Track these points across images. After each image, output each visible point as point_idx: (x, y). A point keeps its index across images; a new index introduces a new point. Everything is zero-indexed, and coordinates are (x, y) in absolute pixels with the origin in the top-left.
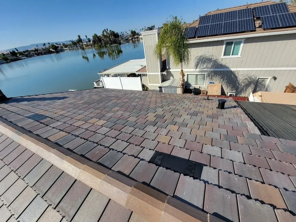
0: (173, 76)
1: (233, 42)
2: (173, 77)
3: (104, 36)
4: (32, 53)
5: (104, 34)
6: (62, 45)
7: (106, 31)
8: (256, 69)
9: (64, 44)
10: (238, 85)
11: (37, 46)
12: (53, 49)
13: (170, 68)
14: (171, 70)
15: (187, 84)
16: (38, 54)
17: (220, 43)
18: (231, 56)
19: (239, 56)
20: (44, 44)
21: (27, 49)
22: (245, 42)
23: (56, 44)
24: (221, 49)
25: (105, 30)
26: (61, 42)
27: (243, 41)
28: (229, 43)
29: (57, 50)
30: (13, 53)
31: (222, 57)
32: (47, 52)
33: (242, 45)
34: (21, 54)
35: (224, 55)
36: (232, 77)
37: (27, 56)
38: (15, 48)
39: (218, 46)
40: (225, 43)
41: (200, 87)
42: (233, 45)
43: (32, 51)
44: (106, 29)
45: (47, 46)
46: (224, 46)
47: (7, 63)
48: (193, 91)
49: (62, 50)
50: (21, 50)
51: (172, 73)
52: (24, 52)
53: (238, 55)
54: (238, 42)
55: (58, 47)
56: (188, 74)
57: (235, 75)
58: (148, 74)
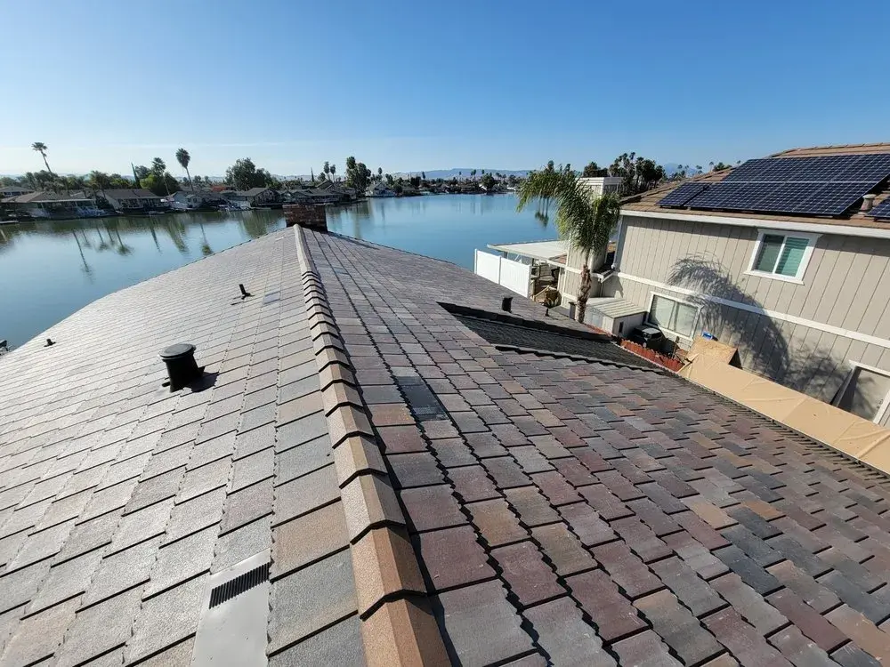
0: (621, 290)
1: (782, 238)
2: (622, 294)
3: (616, 170)
4: (444, 185)
5: (617, 165)
6: (507, 178)
7: (628, 157)
8: (851, 334)
9: (512, 178)
10: (785, 367)
11: (460, 173)
12: (485, 185)
13: (621, 268)
14: (620, 275)
15: (649, 321)
16: (452, 191)
17: (748, 233)
18: (774, 275)
19: (798, 279)
20: (475, 172)
21: (441, 177)
22: (819, 245)
23: (498, 174)
24: (748, 251)
25: (626, 155)
26: (509, 172)
27: (814, 239)
28: (772, 239)
29: (491, 187)
30: (415, 182)
31: (749, 271)
32: (472, 188)
33: (809, 250)
34: (426, 184)
35: (757, 267)
36: (770, 336)
37: (432, 191)
38: (423, 173)
39: (741, 240)
40: (761, 236)
41: (678, 338)
42: (783, 245)
43: (446, 182)
44: (629, 154)
45: (478, 176)
46: (757, 243)
47: (398, 196)
48: (646, 339)
49: (501, 191)
50: (428, 178)
51: (621, 281)
52: (434, 182)
53: (794, 275)
54: (798, 241)
55: (496, 182)
56: (657, 294)
57: (778, 334)
58: (567, 268)
